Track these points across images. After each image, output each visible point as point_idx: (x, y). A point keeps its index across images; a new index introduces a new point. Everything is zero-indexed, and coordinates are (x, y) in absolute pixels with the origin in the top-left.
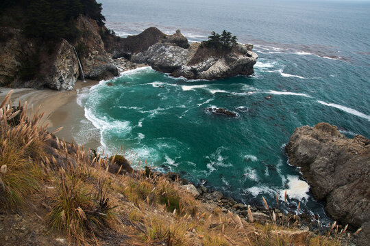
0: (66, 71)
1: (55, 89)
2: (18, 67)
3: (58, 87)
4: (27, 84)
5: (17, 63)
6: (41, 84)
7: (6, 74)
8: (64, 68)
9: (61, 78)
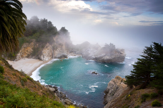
0: (46, 54)
1: (41, 60)
2: (32, 51)
3: (42, 59)
4: (33, 57)
5: (32, 50)
6: (37, 57)
7: (28, 53)
8: (46, 53)
9: (44, 56)
